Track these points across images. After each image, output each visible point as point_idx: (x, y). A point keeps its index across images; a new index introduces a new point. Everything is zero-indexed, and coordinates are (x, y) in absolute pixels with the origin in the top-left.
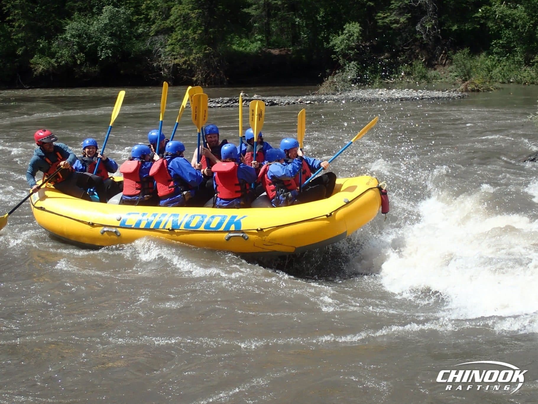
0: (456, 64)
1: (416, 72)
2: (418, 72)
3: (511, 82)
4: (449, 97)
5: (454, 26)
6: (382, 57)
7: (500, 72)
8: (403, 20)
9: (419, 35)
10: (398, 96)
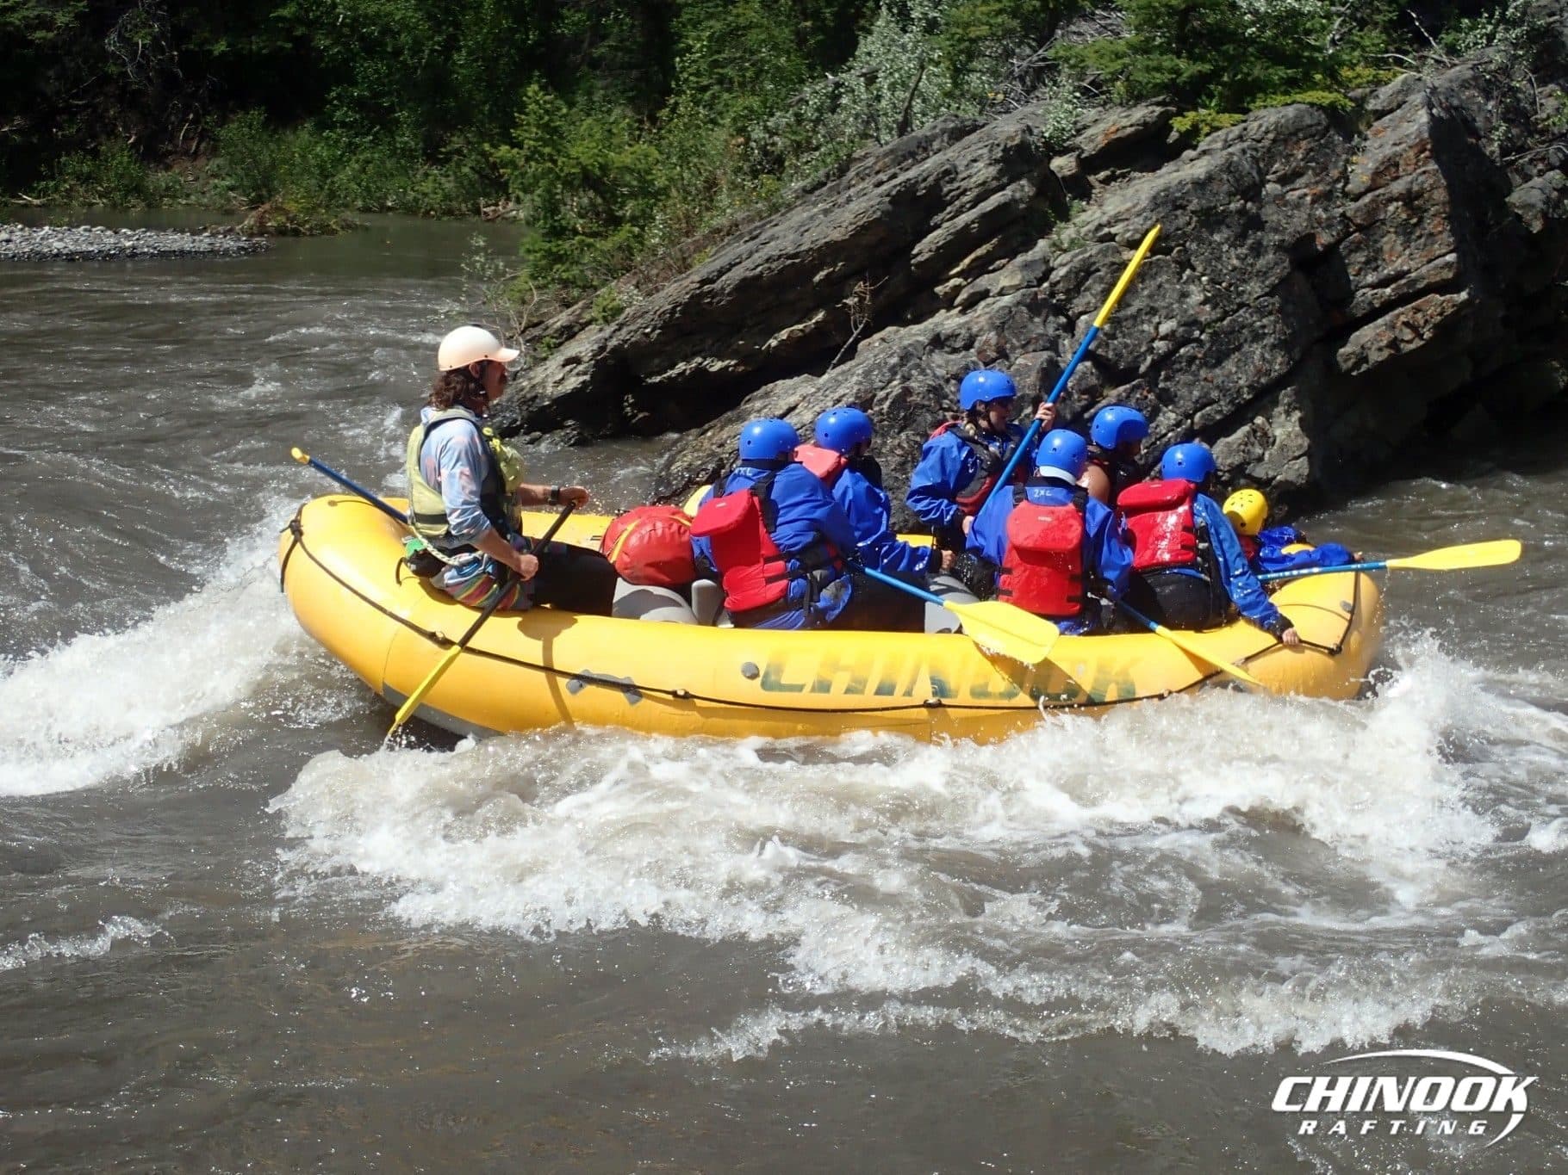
0: (229, 153)
1: (112, 174)
2: (117, 174)
3: (390, 209)
4: (212, 251)
5: (217, 42)
6: (6, 129)
7: (355, 179)
8: (66, 19)
9: (115, 64)
10: (60, 245)
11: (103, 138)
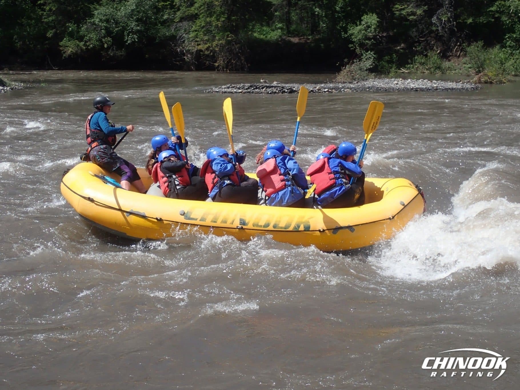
0: (470, 56)
2: (433, 63)
4: (462, 88)
5: (469, 19)
6: (398, 48)
7: (512, 65)
8: (420, 12)
9: (435, 27)
10: (413, 86)
11: (429, 51)
